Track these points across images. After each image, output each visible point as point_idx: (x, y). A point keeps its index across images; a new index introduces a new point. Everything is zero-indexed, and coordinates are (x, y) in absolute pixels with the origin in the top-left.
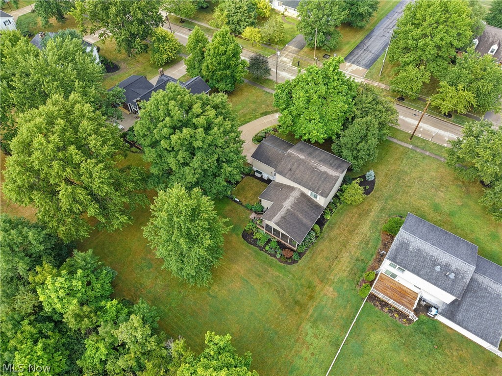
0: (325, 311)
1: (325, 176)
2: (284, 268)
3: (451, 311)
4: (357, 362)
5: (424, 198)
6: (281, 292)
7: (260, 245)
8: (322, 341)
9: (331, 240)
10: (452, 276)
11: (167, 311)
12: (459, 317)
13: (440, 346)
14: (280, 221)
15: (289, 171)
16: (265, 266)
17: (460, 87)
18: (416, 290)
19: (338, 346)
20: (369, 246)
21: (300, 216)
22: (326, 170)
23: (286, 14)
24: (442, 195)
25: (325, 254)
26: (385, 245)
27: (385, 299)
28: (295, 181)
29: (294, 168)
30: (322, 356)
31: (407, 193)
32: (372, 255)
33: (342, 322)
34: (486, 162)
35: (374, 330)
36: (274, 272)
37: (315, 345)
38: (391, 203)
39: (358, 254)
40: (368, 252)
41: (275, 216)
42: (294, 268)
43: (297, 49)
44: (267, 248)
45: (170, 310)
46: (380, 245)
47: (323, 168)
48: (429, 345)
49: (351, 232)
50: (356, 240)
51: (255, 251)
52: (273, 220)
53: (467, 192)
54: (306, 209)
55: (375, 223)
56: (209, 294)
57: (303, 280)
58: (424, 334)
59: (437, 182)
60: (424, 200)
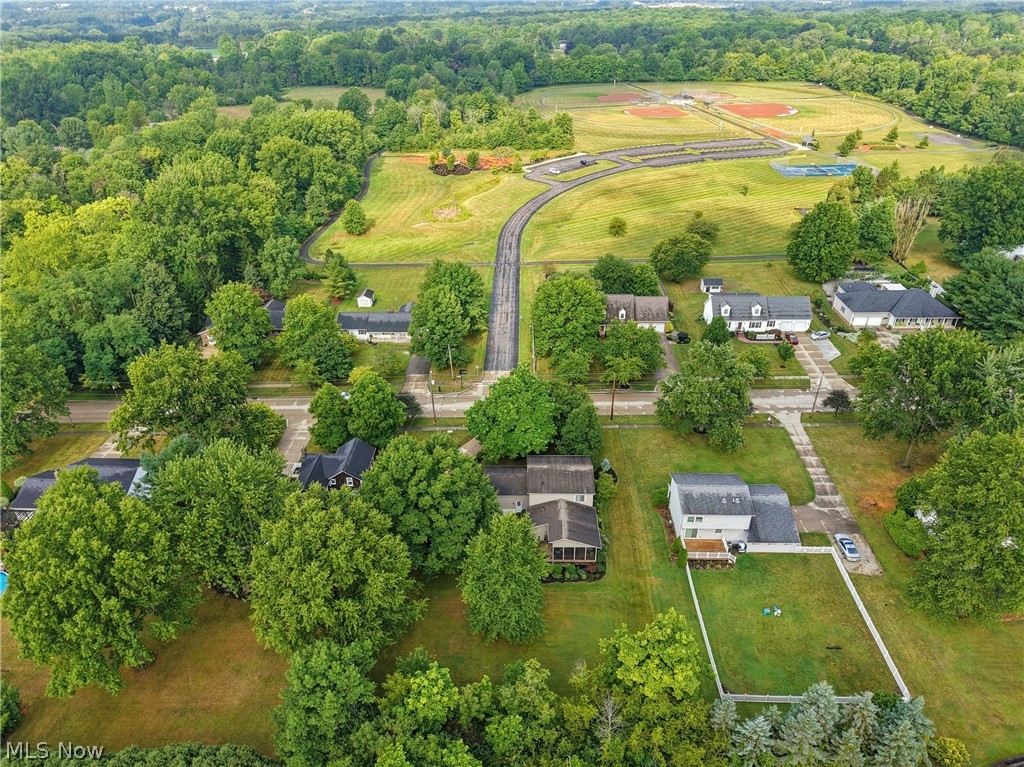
0: (663, 597)
1: (579, 474)
2: (597, 584)
3: (754, 534)
5: (664, 465)
6: (612, 605)
7: (558, 577)
9: (618, 539)
10: (737, 500)
12: (762, 537)
13: (765, 570)
14: (570, 535)
15: (542, 485)
16: (579, 593)
17: (626, 355)
18: (717, 536)
20: (654, 525)
21: (582, 523)
22: (577, 468)
23: (373, 341)
24: (675, 455)
25: (622, 552)
27: (701, 557)
28: (555, 491)
29: (545, 480)
31: (648, 466)
32: (663, 532)
34: (697, 405)
35: (712, 588)
36: (591, 594)
39: (651, 537)
40: (657, 531)
42: (606, 579)
43: (422, 375)
46: (662, 520)
47: (573, 468)
48: (758, 574)
49: (629, 522)
50: (640, 526)
51: (558, 586)
52: (564, 536)
53: (692, 444)
54: (581, 515)
55: (643, 504)
56: (547, 647)
57: (622, 585)
58: (748, 568)
59: (663, 447)
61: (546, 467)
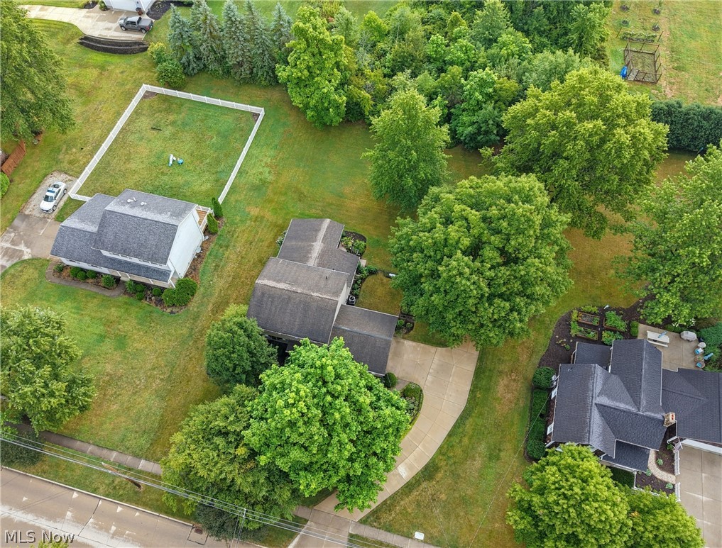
0: (255, 194)
1: (278, 278)
4: (222, 166)
8: (254, 172)
15: (330, 278)
19: (239, 172)
22: (277, 284)
24: (109, 368)
26: (195, 270)
30: (253, 161)
32: (210, 254)
33: (237, 189)
37: (260, 167)
41: (328, 228)
47: (282, 286)
59: (111, 391)
60: (137, 350)
61: (316, 294)
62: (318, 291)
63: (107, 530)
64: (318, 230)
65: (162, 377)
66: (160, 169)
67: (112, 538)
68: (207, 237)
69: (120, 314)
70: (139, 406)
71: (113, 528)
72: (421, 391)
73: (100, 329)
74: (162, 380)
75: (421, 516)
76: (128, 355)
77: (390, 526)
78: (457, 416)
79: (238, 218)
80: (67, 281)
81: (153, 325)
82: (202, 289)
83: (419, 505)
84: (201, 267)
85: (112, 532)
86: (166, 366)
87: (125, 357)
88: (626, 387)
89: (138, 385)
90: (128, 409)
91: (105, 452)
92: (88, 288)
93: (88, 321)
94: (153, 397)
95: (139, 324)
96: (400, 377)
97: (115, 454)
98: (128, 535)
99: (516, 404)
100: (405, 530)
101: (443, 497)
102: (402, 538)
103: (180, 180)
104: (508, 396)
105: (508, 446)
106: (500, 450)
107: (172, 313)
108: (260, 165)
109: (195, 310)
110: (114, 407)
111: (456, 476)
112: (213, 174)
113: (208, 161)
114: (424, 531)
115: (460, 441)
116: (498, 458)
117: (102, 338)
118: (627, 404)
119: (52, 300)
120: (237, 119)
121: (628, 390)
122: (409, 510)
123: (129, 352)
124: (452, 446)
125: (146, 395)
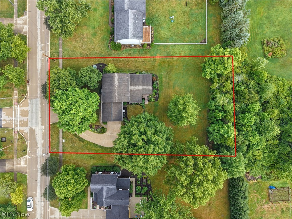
1: (119, 80)
2: (160, 77)
4: (175, 37)
6: (169, 73)
7: (157, 91)
8: (176, 51)
9: (137, 67)
10: (136, 16)
11: (201, 104)
15: (126, 96)
16: (163, 84)
19: (174, 45)
20: (131, 52)
21: (141, 81)
22: (117, 80)
24: (85, 35)
25: (145, 66)
26: (127, 47)
30: (181, 48)
31: (94, 49)
32: (134, 49)
33: (166, 47)
36: (164, 80)
37: (179, 52)
38: (103, 53)
40: (134, 52)
41: (149, 89)
42: (157, 74)
44: (157, 88)
45: (200, 104)
47: (117, 82)
54: (136, 81)
55: (118, 55)
57: (160, 68)
59: (78, 39)
60: (93, 41)
61: (116, 94)
62: (118, 94)
63: (42, 57)
64: (147, 86)
65: (87, 53)
66: (167, 15)
67: (41, 59)
68: (141, 45)
69: (103, 30)
70: (76, 50)
71: (43, 58)
72: (105, 133)
73: (97, 26)
74: (86, 53)
75: (69, 140)
76: (91, 39)
77: (64, 132)
78: (100, 145)
79: (153, 53)
80: (111, 6)
81: (103, 42)
82: (120, 52)
83: (72, 139)
84: (128, 48)
85: (42, 58)
86: (90, 52)
87: (90, 38)
88: (113, 195)
89: (82, 47)
90: (75, 47)
91: (61, 46)
92: (110, 14)
93: (98, 21)
94: (80, 53)
95: (102, 38)
96: (108, 125)
97: (61, 49)
98: (42, 63)
99: (109, 161)
100: (64, 137)
101: (76, 145)
102: (62, 136)
103: (164, 25)
104: (111, 159)
105: (95, 161)
106: (93, 159)
107: (109, 46)
108: (180, 52)
109: (112, 53)
110: (74, 43)
111: (82, 147)
112: (171, 36)
113: (176, 31)
114: (65, 142)
115: (93, 147)
116: (91, 159)
117: (94, 28)
118: (106, 195)
119: (103, 5)
120: (201, 34)
121: (111, 196)
122: (69, 137)
123: (92, 39)
124: (91, 145)
125: (80, 50)
